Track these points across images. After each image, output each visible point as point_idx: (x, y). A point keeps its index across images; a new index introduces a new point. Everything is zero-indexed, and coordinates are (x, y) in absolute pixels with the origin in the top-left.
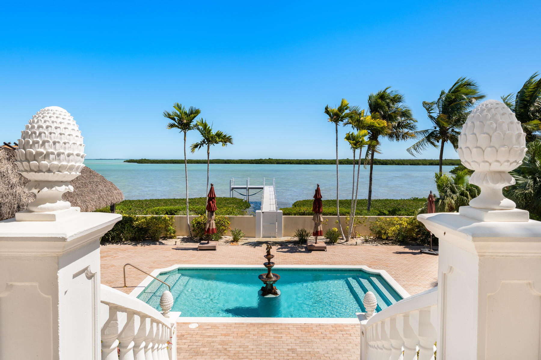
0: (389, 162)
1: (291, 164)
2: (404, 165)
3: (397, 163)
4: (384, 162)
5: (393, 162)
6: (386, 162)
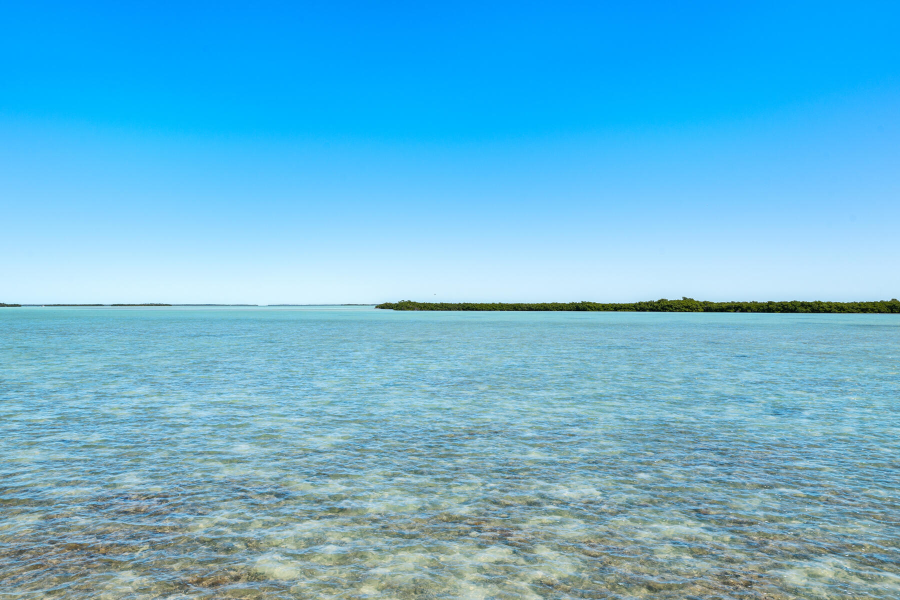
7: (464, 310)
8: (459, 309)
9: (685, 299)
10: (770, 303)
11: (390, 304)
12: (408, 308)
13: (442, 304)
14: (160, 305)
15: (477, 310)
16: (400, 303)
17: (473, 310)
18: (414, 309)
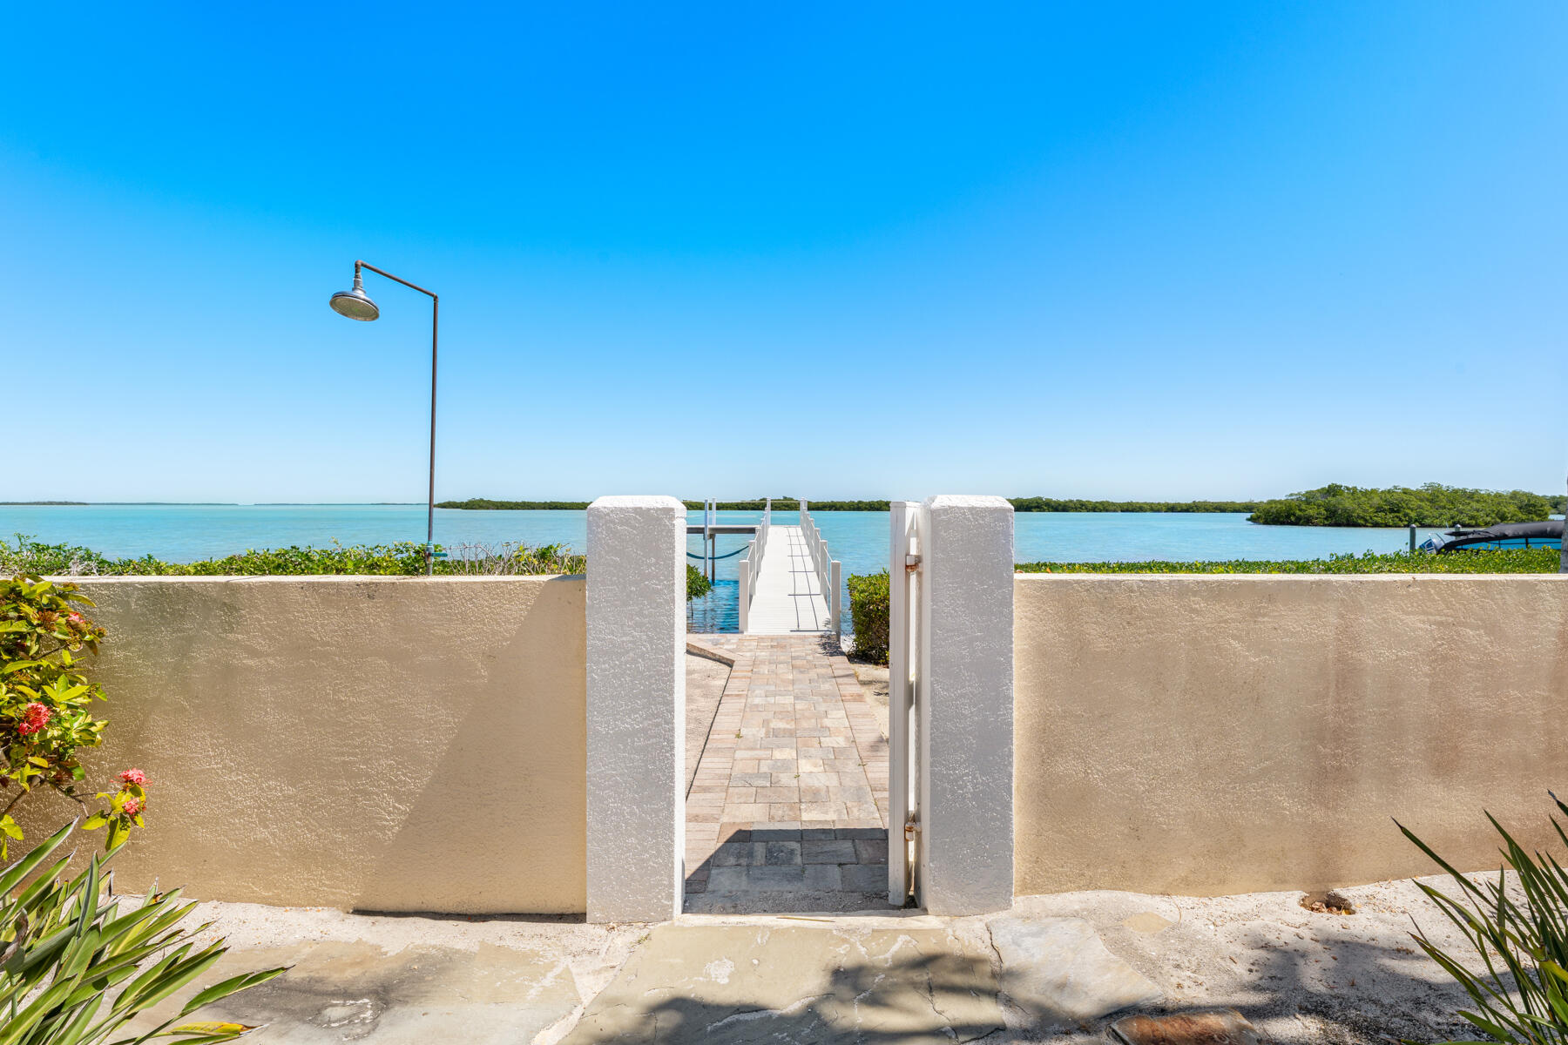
0: (1071, 505)
2: (1107, 511)
4: (1060, 505)
5: (1083, 505)
6: (1065, 506)
7: (550, 509)
8: (544, 508)
9: (785, 498)
11: (455, 503)
12: (481, 507)
13: (524, 503)
14: (66, 503)
15: (566, 509)
16: (470, 501)
17: (561, 509)
18: (488, 509)
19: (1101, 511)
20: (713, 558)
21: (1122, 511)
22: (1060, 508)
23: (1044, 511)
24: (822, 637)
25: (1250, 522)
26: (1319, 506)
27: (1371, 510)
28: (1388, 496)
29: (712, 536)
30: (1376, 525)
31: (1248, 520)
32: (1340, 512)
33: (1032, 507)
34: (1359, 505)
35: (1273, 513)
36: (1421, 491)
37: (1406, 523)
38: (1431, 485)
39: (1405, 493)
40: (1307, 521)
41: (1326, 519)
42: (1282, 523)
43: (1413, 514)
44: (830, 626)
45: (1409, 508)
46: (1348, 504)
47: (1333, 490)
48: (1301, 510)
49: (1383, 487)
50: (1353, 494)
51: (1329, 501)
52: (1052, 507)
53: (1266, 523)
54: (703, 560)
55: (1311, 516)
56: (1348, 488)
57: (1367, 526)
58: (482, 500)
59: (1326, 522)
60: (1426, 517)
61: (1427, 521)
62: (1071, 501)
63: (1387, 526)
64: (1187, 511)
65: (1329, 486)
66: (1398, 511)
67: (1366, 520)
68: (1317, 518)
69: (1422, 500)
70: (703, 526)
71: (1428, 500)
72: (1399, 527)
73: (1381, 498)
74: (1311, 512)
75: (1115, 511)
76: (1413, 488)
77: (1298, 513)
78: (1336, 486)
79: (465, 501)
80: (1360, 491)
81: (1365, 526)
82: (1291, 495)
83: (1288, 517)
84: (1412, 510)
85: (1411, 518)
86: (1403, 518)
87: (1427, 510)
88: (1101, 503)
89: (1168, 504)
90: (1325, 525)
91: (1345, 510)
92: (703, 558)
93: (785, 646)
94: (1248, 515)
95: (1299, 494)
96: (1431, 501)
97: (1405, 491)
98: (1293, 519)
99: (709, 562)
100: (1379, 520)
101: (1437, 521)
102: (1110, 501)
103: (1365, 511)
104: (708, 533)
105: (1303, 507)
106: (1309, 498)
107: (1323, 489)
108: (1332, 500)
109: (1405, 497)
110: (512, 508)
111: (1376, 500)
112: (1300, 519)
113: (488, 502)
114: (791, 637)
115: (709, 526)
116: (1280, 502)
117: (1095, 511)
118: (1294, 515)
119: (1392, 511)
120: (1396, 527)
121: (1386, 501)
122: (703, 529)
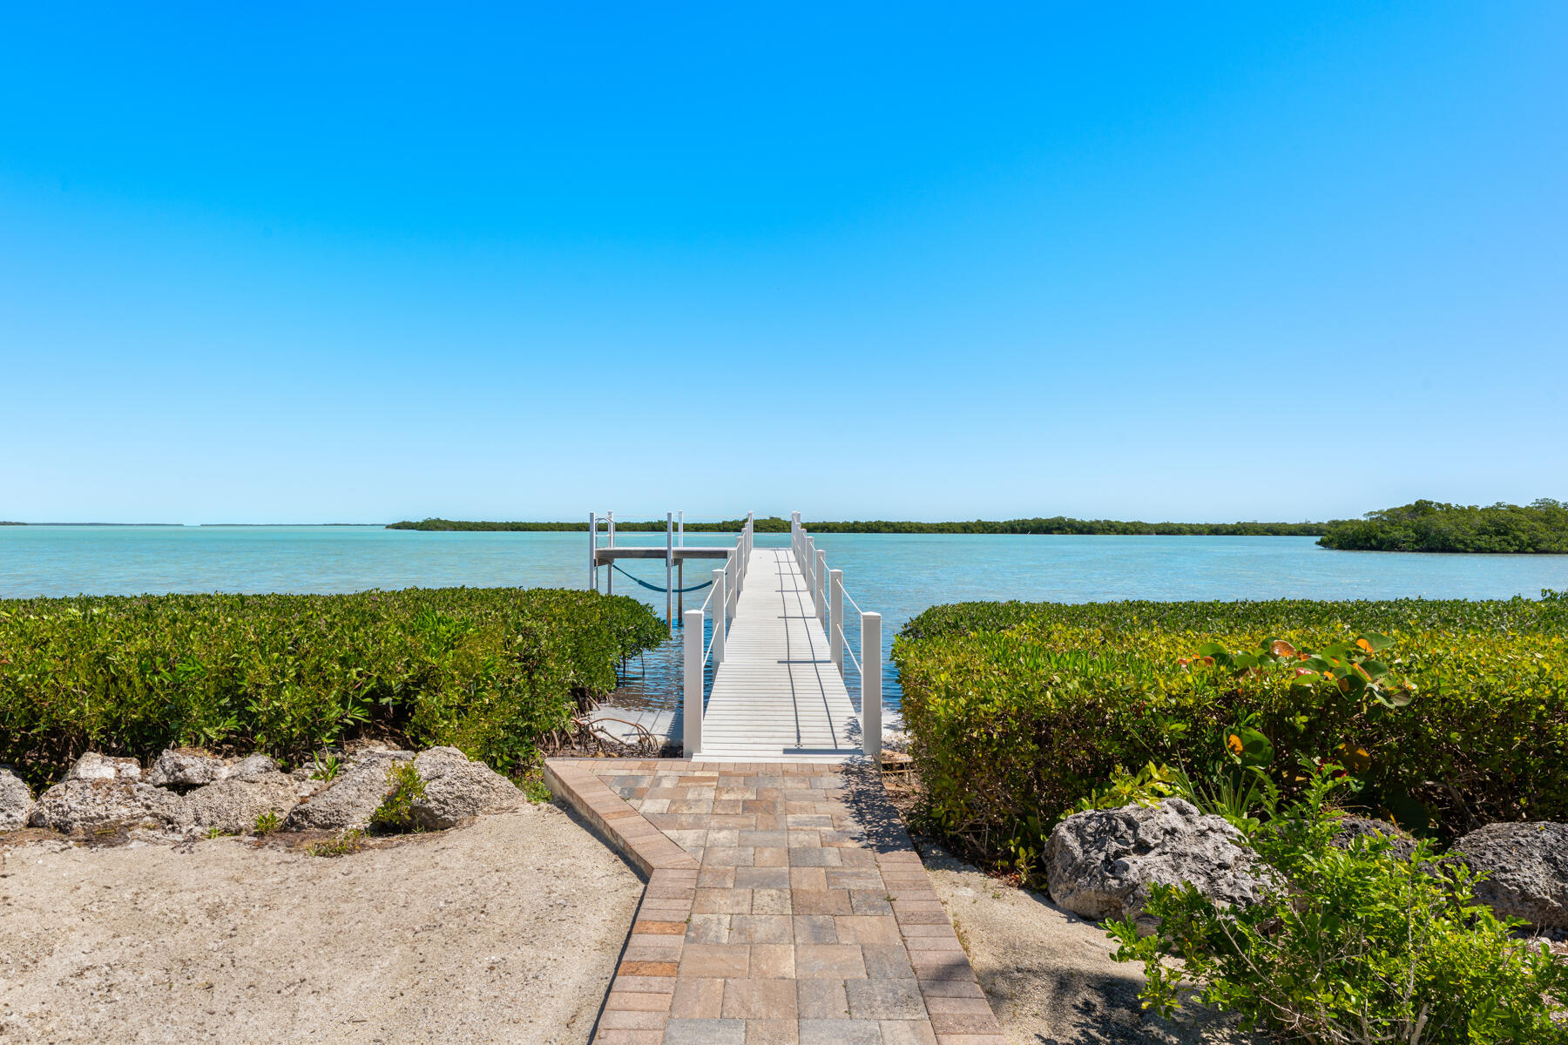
0: (1099, 526)
1: (829, 531)
2: (1140, 533)
3: (1120, 528)
4: (1084, 526)
5: (1111, 526)
6: (1091, 527)
7: (512, 530)
8: (506, 530)
9: (773, 518)
10: (856, 523)
11: (409, 524)
13: (484, 523)
16: (427, 522)
17: (525, 530)
18: (446, 531)
19: (1132, 534)
20: (680, 591)
21: (1157, 534)
22: (1085, 530)
23: (1067, 533)
24: (847, 770)
25: (1320, 547)
26: (1406, 527)
27: (1473, 531)
28: (1494, 515)
29: (678, 562)
30: (1479, 550)
31: (1318, 543)
32: (1433, 534)
33: (1052, 529)
34: (1457, 525)
35: (1348, 535)
36: (1531, 509)
37: (1517, 548)
38: (1545, 502)
39: (1513, 511)
40: (1392, 546)
41: (1416, 542)
42: (1361, 548)
43: (1525, 537)
44: (859, 738)
45: (1519, 530)
46: (1443, 525)
47: (1422, 508)
48: (1383, 532)
49: (1484, 502)
50: (1447, 512)
51: (1420, 521)
52: (1076, 529)
53: (1341, 547)
54: (665, 594)
55: (1397, 540)
56: (1440, 505)
57: (1467, 552)
58: (439, 520)
59: (1416, 547)
60: (1540, 541)
61: (1543, 546)
62: (1098, 522)
63: (1492, 551)
64: (1234, 533)
65: (1417, 503)
66: (1506, 533)
67: (1465, 544)
68: (1404, 542)
69: (1534, 520)
70: (666, 548)
71: (1542, 520)
72: (1508, 552)
73: (1484, 518)
74: (1397, 534)
75: (1149, 533)
76: (1522, 505)
77: (1380, 535)
78: (1426, 502)
79: (421, 521)
80: (1455, 509)
81: (1465, 552)
82: (1371, 513)
83: (1368, 540)
84: (1523, 532)
85: (1522, 542)
86: (1512, 542)
87: (1543, 532)
88: (1133, 524)
89: (1211, 526)
90: (1414, 551)
91: (1439, 532)
92: (665, 591)
93: (774, 805)
94: (1318, 539)
95: (1380, 512)
96: (1547, 521)
97: (1513, 509)
98: (1374, 542)
99: (674, 597)
100: (1483, 544)
101: (1556, 546)
102: (1144, 521)
103: (1464, 533)
104: (671, 557)
105: (1387, 528)
106: (1394, 516)
107: (1408, 506)
108: (1424, 520)
109: (1514, 516)
110: (470, 530)
111: (1478, 520)
112: (1384, 544)
113: (446, 522)
114: (785, 772)
115: (673, 548)
116: (1358, 522)
117: (1125, 534)
118: (1375, 537)
119: (1498, 533)
120: (1504, 552)
121: (1490, 521)
122: (665, 552)
